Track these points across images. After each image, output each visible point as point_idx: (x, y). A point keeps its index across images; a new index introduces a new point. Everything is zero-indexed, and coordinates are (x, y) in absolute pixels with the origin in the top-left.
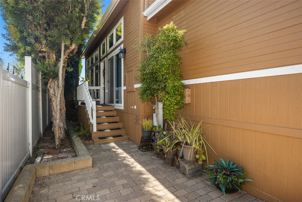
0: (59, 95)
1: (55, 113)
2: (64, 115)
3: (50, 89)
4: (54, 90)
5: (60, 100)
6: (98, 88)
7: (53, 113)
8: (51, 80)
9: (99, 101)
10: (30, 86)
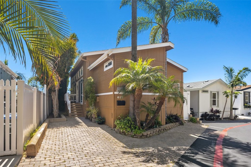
0: (56, 98)
1: (54, 106)
2: (58, 107)
3: (52, 96)
4: (54, 96)
5: (56, 101)
6: (75, 95)
7: (53, 106)
8: (53, 92)
9: (76, 101)
10: (46, 95)
